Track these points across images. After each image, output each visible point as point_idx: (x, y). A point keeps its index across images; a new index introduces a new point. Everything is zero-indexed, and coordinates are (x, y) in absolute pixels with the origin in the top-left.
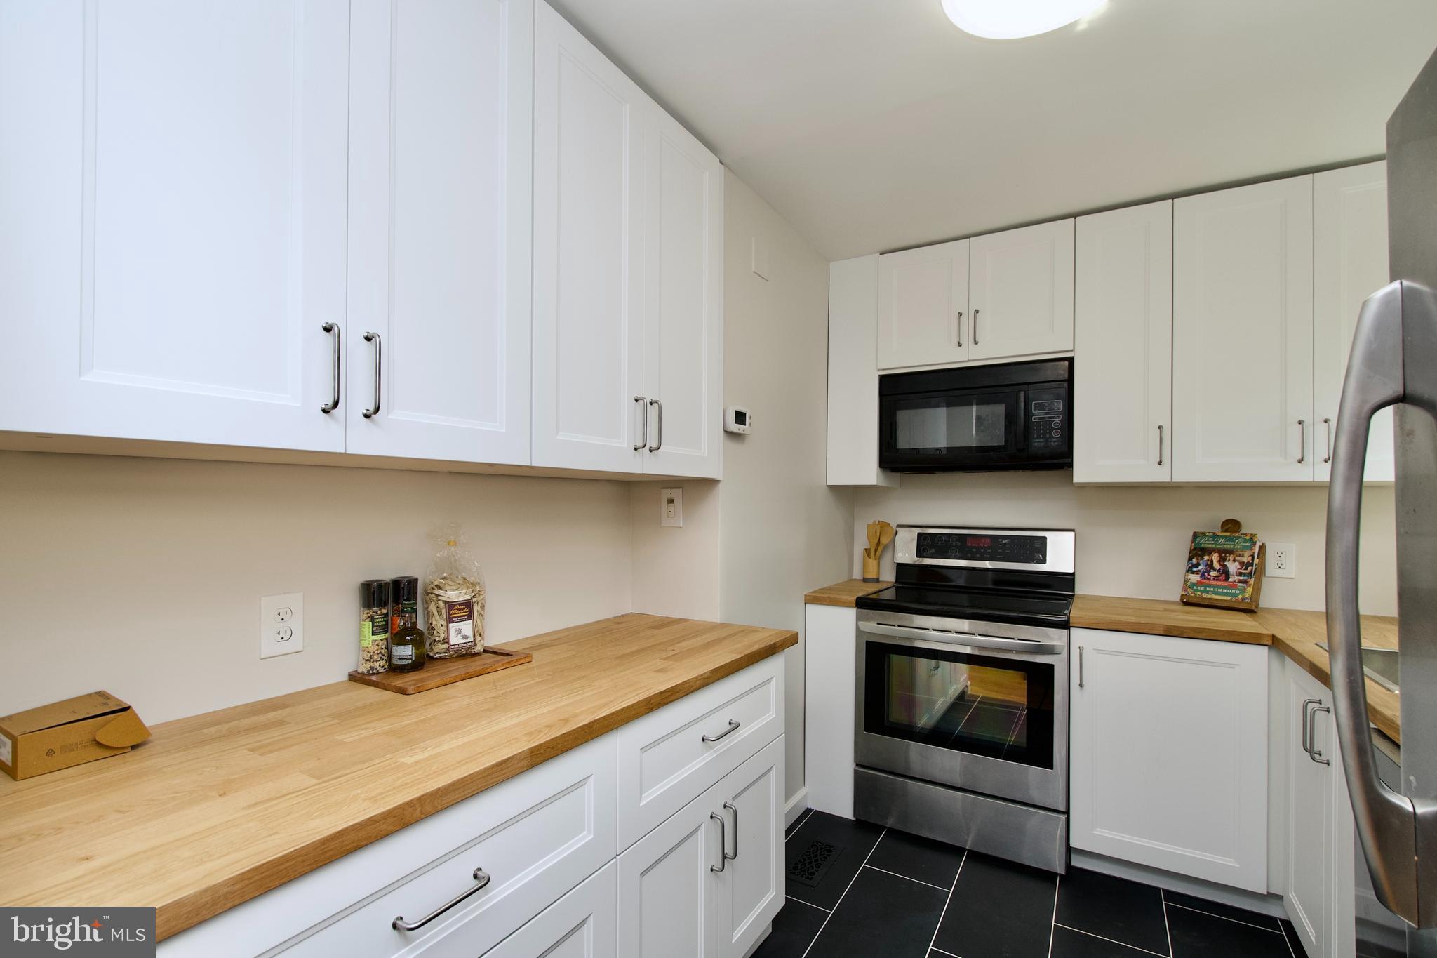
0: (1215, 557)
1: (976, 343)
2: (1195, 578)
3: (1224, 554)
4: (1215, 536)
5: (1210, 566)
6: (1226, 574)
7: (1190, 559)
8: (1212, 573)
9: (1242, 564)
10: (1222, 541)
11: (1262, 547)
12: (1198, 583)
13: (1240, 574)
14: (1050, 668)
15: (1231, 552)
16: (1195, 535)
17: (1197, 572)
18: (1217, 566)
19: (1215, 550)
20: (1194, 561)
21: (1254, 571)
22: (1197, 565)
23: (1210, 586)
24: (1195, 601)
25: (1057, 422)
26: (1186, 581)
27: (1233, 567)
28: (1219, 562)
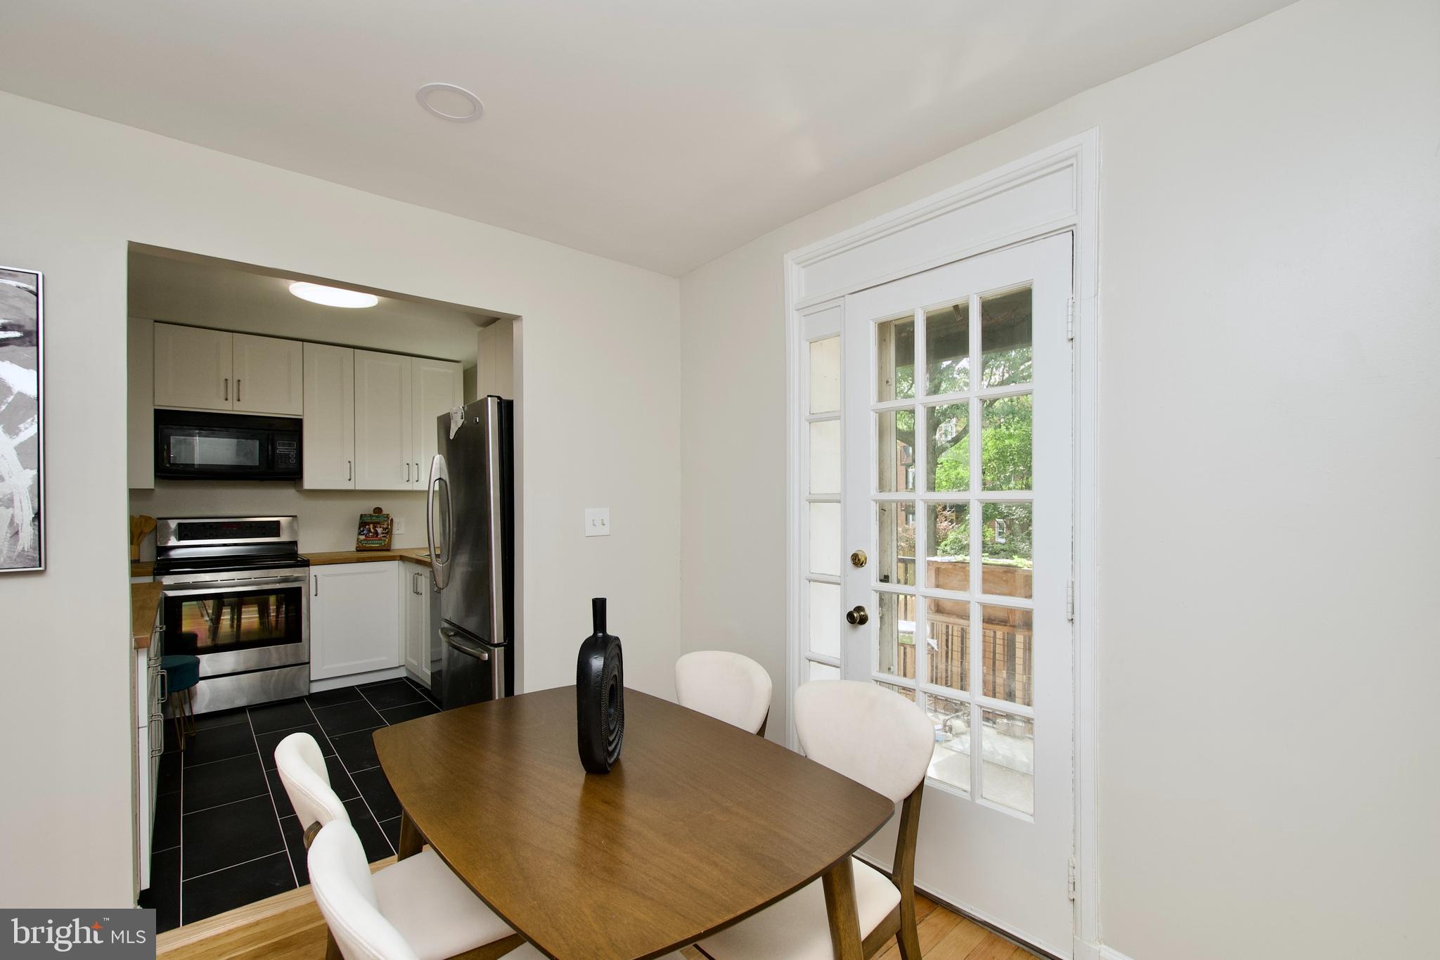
0: (371, 526)
1: (239, 400)
2: (362, 537)
3: (375, 524)
4: (371, 516)
5: (370, 531)
6: (376, 533)
7: (359, 528)
8: (371, 534)
9: (383, 528)
10: (374, 518)
11: (392, 520)
12: (364, 540)
13: (383, 533)
14: (300, 589)
15: (378, 523)
16: (361, 516)
17: (363, 535)
18: (372, 530)
19: (371, 523)
20: (362, 529)
21: (389, 532)
22: (363, 531)
23: (370, 540)
24: (363, 549)
25: (293, 453)
26: (358, 539)
27: (380, 530)
28: (373, 528)
